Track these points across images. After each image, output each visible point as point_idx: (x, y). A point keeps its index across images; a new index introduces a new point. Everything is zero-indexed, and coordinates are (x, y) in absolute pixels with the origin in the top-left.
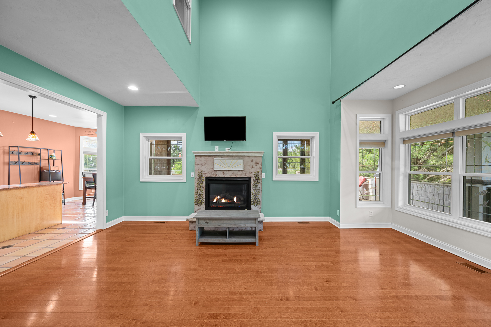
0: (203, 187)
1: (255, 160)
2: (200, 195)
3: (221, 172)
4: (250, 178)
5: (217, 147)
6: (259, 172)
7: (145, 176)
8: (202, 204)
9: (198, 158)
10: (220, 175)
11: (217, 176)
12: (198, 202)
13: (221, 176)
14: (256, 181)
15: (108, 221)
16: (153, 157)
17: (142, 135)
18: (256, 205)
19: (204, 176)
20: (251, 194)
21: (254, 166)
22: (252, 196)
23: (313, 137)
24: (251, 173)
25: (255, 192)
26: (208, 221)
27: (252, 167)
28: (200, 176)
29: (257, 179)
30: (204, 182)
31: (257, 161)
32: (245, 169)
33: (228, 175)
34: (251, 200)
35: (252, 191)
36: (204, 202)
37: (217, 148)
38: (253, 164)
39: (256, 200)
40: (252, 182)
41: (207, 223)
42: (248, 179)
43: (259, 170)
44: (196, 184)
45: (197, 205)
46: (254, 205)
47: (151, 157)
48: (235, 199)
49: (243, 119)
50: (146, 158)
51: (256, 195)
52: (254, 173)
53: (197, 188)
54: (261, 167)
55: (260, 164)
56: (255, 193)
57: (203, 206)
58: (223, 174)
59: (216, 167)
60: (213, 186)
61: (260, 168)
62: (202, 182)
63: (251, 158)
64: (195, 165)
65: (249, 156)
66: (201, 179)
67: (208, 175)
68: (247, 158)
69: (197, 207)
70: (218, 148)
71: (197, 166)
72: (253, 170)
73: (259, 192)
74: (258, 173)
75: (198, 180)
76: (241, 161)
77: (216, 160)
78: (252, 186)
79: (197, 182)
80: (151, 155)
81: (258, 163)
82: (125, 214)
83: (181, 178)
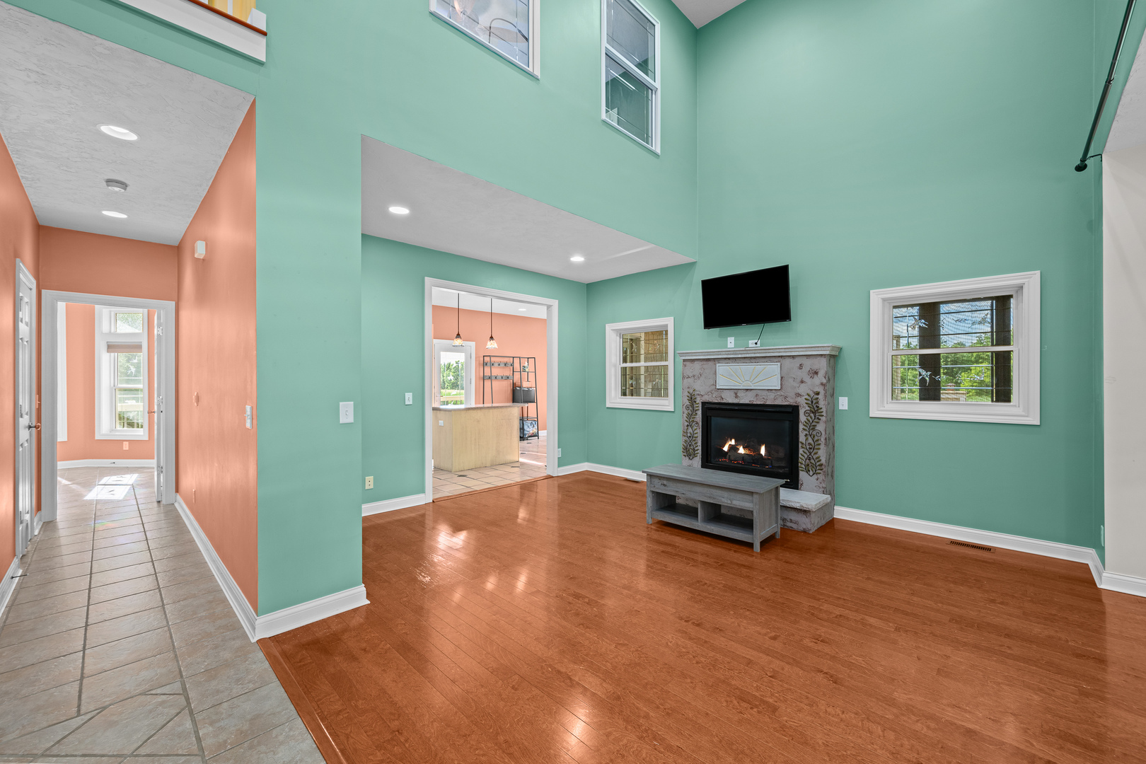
0: (697, 423)
1: (808, 364)
2: (692, 437)
3: (732, 393)
4: (794, 410)
5: (732, 340)
6: (818, 394)
7: (614, 398)
8: (695, 456)
9: (688, 363)
10: (730, 399)
11: (724, 401)
12: (688, 452)
13: (730, 401)
14: (812, 415)
15: (561, 463)
16: (628, 365)
17: (609, 327)
18: (811, 473)
19: (699, 400)
20: (800, 445)
21: (807, 379)
22: (801, 451)
23: (1021, 288)
24: (799, 395)
25: (810, 440)
26: (665, 482)
27: (802, 382)
28: (692, 399)
29: (815, 410)
30: (700, 413)
31: (815, 368)
32: (784, 387)
33: (745, 399)
34: (800, 460)
35: (802, 438)
36: (700, 451)
37: (731, 342)
38: (803, 374)
39: (812, 461)
40: (802, 418)
41: (665, 485)
42: (790, 410)
43: (821, 390)
44: (685, 415)
45: (687, 458)
46: (808, 471)
47: (625, 365)
48: (763, 451)
49: (783, 272)
50: (615, 366)
51: (813, 448)
52: (807, 397)
53: (686, 424)
54: (824, 381)
55: (821, 373)
56: (810, 444)
57: (697, 461)
58: (736, 397)
59: (721, 383)
60: (716, 421)
61: (822, 384)
62: (694, 411)
63: (798, 361)
64: (683, 377)
65: (793, 357)
66: (692, 406)
67: (707, 398)
68: (788, 361)
69: (686, 461)
70: (733, 342)
71: (686, 380)
72: (803, 390)
73: (820, 442)
74: (817, 396)
75: (687, 408)
76: (774, 368)
77: (721, 368)
78: (801, 427)
79: (686, 412)
80: (625, 361)
81: (816, 373)
82: (588, 461)
83: (667, 404)
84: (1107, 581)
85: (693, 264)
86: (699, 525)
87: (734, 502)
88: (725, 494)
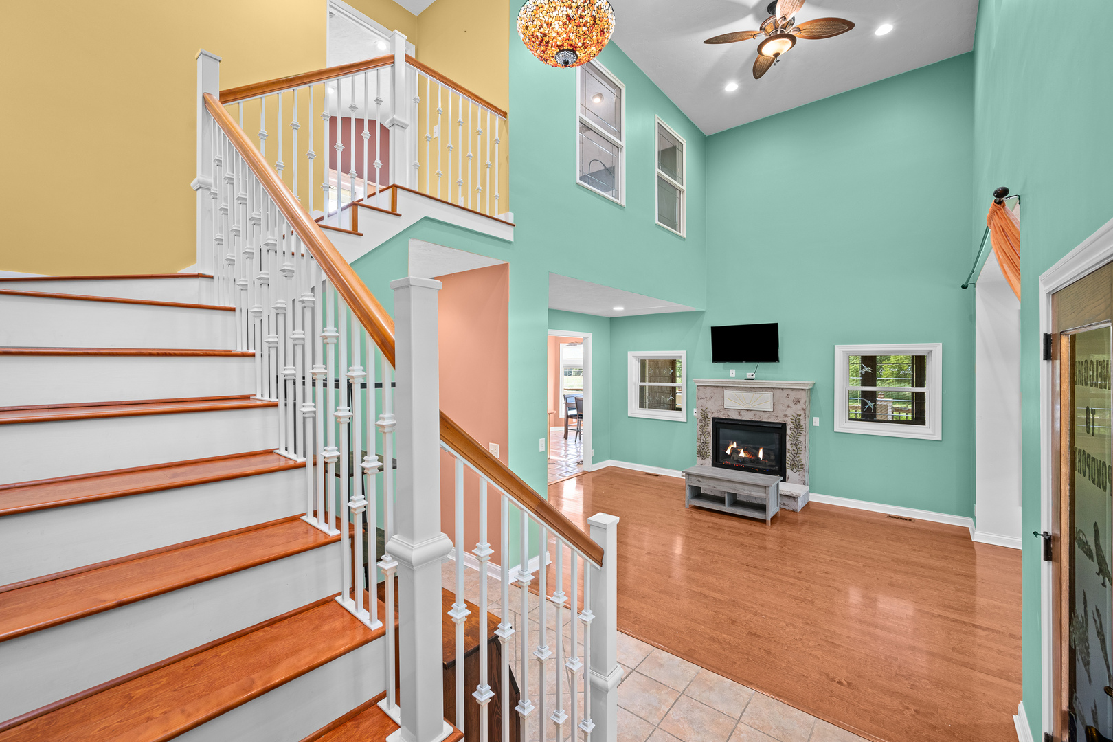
0: (709, 433)
1: (793, 395)
2: (704, 443)
3: (736, 412)
4: (784, 425)
5: (734, 372)
6: (800, 416)
7: (634, 409)
8: (707, 457)
9: (701, 388)
10: (734, 416)
11: (730, 418)
12: (702, 454)
13: (735, 418)
14: (796, 430)
15: (594, 461)
16: (647, 384)
17: (631, 354)
18: (795, 470)
19: (710, 416)
20: (787, 451)
21: (792, 405)
22: (787, 455)
23: (930, 352)
24: (786, 416)
25: (794, 448)
26: (700, 479)
27: (789, 407)
28: (704, 415)
29: (798, 427)
30: (711, 425)
31: (798, 398)
32: (775, 410)
33: (746, 417)
34: (787, 462)
35: (788, 446)
36: (711, 454)
38: (790, 401)
39: (796, 462)
40: (789, 432)
41: (699, 481)
42: (780, 426)
43: (802, 413)
44: (699, 427)
45: (701, 458)
46: (792, 469)
47: (643, 384)
48: (761, 455)
49: (775, 326)
50: (635, 384)
51: (796, 453)
52: (792, 418)
53: (700, 433)
54: (804, 407)
55: (802, 402)
56: (794, 450)
57: (709, 461)
58: (740, 415)
59: (728, 404)
60: (723, 432)
61: (803, 409)
62: (706, 423)
63: (785, 393)
64: (698, 399)
65: (782, 389)
66: (705, 420)
67: (717, 415)
68: (778, 391)
69: (700, 461)
70: (734, 373)
71: (699, 401)
72: (790, 412)
73: (801, 449)
74: (798, 417)
75: (701, 421)
76: (768, 396)
77: (728, 393)
78: (788, 438)
79: (700, 424)
80: (643, 380)
81: (799, 401)
82: (611, 458)
83: (680, 416)
84: (977, 537)
85: (702, 313)
86: (726, 508)
87: (752, 493)
88: (746, 487)
